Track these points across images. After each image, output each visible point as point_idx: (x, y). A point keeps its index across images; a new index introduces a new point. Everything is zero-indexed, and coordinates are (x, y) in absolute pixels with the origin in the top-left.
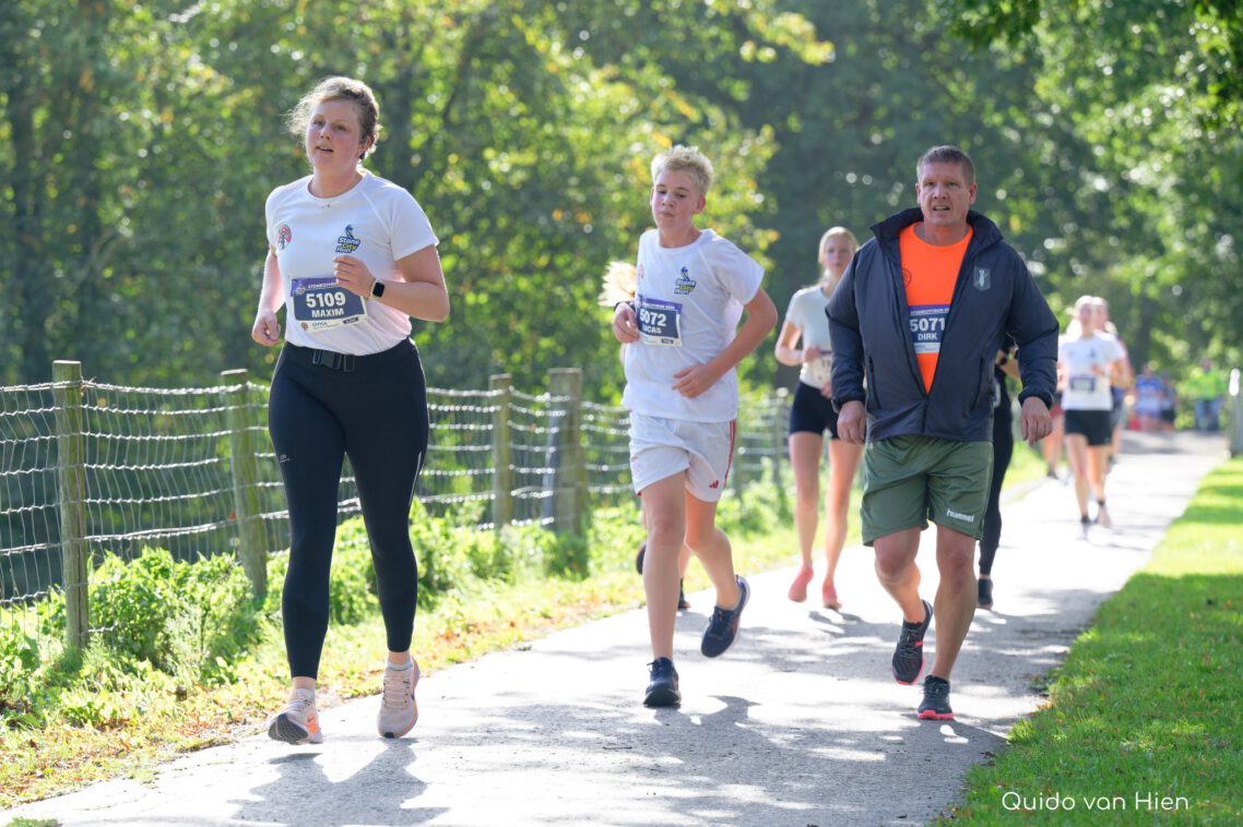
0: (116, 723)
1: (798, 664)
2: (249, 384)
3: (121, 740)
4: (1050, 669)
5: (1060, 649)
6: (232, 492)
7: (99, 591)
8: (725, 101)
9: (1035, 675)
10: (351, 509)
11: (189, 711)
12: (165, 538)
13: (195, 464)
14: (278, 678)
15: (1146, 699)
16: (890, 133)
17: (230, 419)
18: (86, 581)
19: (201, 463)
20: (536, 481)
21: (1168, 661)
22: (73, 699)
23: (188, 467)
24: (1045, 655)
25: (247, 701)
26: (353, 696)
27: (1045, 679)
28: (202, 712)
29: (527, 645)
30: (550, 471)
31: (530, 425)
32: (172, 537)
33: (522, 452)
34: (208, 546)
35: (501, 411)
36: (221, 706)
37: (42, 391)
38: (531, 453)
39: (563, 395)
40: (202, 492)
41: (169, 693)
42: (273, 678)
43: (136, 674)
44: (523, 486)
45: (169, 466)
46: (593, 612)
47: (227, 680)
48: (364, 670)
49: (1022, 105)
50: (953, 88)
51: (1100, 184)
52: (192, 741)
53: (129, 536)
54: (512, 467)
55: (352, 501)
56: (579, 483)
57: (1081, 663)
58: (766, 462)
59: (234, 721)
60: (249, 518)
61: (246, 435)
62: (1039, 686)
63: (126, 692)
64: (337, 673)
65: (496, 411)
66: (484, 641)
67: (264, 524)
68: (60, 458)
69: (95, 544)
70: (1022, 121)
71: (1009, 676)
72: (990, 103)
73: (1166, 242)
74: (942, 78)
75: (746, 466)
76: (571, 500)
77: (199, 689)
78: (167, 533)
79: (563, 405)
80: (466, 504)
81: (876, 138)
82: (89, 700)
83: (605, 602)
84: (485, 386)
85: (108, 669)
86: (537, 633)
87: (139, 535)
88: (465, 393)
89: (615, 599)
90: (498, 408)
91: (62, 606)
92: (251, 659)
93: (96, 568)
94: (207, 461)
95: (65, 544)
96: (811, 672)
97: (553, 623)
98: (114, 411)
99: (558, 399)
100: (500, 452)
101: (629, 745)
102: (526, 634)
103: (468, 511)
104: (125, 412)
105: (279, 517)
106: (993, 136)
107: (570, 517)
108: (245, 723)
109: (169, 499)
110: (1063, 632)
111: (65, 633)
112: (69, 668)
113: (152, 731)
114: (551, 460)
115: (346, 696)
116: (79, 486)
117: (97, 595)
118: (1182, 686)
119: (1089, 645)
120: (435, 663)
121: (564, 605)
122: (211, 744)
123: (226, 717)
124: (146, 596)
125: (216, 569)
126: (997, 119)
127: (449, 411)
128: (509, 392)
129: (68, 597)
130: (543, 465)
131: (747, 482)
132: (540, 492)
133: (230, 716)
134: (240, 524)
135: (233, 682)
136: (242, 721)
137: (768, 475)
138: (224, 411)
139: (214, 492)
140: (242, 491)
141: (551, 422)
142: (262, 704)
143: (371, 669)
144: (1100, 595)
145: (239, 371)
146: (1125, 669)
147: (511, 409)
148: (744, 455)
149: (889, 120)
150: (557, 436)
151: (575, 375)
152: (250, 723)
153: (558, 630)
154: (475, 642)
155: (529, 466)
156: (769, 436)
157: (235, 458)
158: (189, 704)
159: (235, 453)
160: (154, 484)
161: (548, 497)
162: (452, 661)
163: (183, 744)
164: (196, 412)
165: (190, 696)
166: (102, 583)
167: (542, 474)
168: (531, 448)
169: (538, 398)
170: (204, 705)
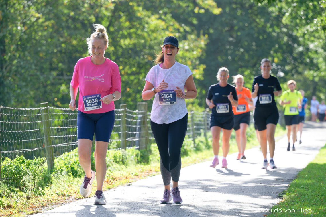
0: (9, 207)
1: (210, 189)
3: (10, 212)
4: (284, 191)
5: (287, 185)
6: (44, 139)
7: (4, 168)
8: (190, 24)
9: (279, 192)
11: (30, 203)
13: (33, 130)
14: (57, 193)
15: (311, 199)
16: (239, 34)
17: (43, 117)
20: (134, 136)
21: (318, 188)
23: (30, 131)
24: (283, 187)
25: (47, 200)
26: (79, 199)
27: (282, 193)
28: (34, 203)
29: (130, 184)
30: (138, 133)
31: (132, 119)
33: (129, 127)
34: (38, 154)
36: (40, 202)
38: (132, 128)
39: (142, 110)
40: (34, 139)
41: (25, 198)
42: (55, 193)
43: (15, 192)
44: (130, 137)
45: (25, 131)
46: (150, 175)
47: (42, 194)
49: (278, 26)
50: (257, 20)
51: (301, 49)
52: (31, 212)
53: (13, 152)
54: (126, 131)
56: (147, 136)
57: (293, 189)
58: (202, 131)
60: (48, 146)
61: (48, 122)
62: (280, 196)
63: (12, 198)
64: (74, 192)
65: (122, 115)
66: (118, 182)
67: (53, 148)
69: (3, 154)
70: (277, 30)
71: (272, 192)
72: (268, 25)
73: (320, 66)
74: (254, 17)
75: (196, 132)
76: (144, 141)
77: (33, 197)
78: (24, 151)
79: (142, 113)
80: (113, 142)
83: (154, 171)
84: (119, 109)
85: (6, 191)
86: (133, 180)
87: (17, 151)
89: (157, 170)
90: (123, 114)
92: (49, 188)
93: (3, 161)
94: (36, 130)
96: (214, 191)
97: (138, 177)
98: (9, 115)
99: (140, 111)
100: (123, 127)
101: (160, 213)
102: (130, 180)
103: (113, 144)
104: (12, 115)
105: (57, 146)
106: (269, 34)
107: (144, 146)
108: (47, 206)
110: (288, 180)
113: (19, 209)
114: (138, 129)
115: (77, 198)
117: (3, 169)
118: (322, 195)
119: (295, 184)
121: (142, 172)
122: (37, 213)
123: (41, 205)
124: (18, 169)
125: (40, 161)
126: (270, 30)
128: (126, 110)
130: (136, 131)
131: (196, 136)
132: (135, 139)
133: (42, 204)
134: (46, 148)
135: (43, 195)
137: (203, 134)
138: (41, 115)
139: (38, 139)
140: (47, 138)
141: (138, 118)
142: (52, 201)
144: (299, 169)
145: (46, 103)
146: (306, 190)
147: (126, 115)
148: (195, 128)
149: (238, 30)
150: (140, 122)
151: (145, 104)
152: (48, 207)
153: (140, 179)
154: (115, 183)
155: (132, 131)
156: (203, 123)
157: (44, 129)
158: (30, 201)
159: (44, 127)
160: (20, 136)
161: (137, 140)
162: (108, 188)
163: (28, 213)
164: (33, 115)
165: (31, 199)
166: (5, 165)
167: (135, 134)
168: (132, 126)
169: (135, 111)
170: (35, 201)
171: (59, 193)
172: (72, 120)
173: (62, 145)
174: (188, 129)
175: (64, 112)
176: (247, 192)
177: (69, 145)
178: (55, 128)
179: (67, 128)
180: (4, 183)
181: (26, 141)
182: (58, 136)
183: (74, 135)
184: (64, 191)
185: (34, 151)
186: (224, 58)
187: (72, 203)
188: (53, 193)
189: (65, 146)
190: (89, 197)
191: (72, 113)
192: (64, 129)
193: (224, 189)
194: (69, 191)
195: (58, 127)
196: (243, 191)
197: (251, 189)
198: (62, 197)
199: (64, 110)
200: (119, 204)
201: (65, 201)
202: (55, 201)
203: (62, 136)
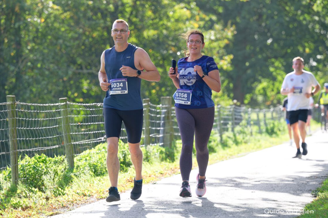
0: (28, 208)
3: (29, 213)
4: (317, 188)
6: (63, 136)
9: (313, 190)
10: (100, 141)
13: (51, 127)
14: (78, 193)
16: (268, 22)
17: (62, 113)
18: (18, 164)
19: (53, 127)
20: (158, 132)
22: (14, 200)
23: (49, 128)
25: (68, 200)
26: (101, 199)
27: (316, 191)
28: (54, 204)
29: (155, 182)
30: (162, 128)
31: (155, 114)
33: (153, 122)
35: (146, 110)
36: (60, 202)
37: (3, 105)
38: (156, 123)
39: (166, 105)
40: (53, 136)
41: (43, 198)
42: (76, 193)
43: (33, 192)
44: (153, 133)
45: (43, 128)
46: (176, 172)
47: (62, 194)
48: (104, 191)
49: (309, 13)
50: (287, 8)
52: (51, 213)
53: (31, 150)
54: (150, 127)
55: (100, 138)
56: (171, 132)
57: (327, 186)
58: (229, 126)
59: (63, 207)
60: (68, 144)
61: (67, 118)
62: (314, 193)
63: (30, 198)
64: (96, 192)
67: (73, 146)
68: (9, 126)
69: (20, 152)
70: (308, 18)
71: (305, 190)
72: (299, 12)
74: (283, 4)
75: (223, 127)
76: (169, 137)
77: (53, 197)
78: (43, 149)
79: (166, 108)
81: (263, 24)
82: (19, 200)
85: (25, 191)
86: (158, 179)
87: (34, 149)
91: (10, 172)
92: (69, 188)
93: (21, 160)
94: (55, 126)
95: (11, 152)
97: (163, 176)
98: (26, 111)
99: (164, 106)
100: (146, 123)
101: (186, 213)
102: (155, 179)
104: (29, 111)
105: (77, 143)
106: (300, 22)
107: (168, 143)
108: (67, 207)
110: (322, 177)
111: (11, 180)
112: (13, 191)
113: (38, 210)
114: (162, 125)
116: (15, 134)
117: (22, 168)
120: (126, 188)
121: (167, 170)
122: (56, 214)
125: (59, 160)
126: (301, 18)
128: (149, 104)
129: (12, 169)
130: (160, 127)
131: (224, 132)
132: (159, 135)
133: (62, 205)
134: (65, 145)
135: (63, 195)
137: (230, 129)
138: (60, 111)
139: (57, 136)
140: (66, 135)
141: (162, 113)
143: (106, 190)
145: (65, 98)
147: (150, 110)
148: (223, 123)
149: (267, 19)
150: (164, 117)
151: (169, 99)
152: (69, 207)
153: (165, 178)
155: (155, 127)
156: (230, 117)
157: (64, 125)
158: (50, 201)
159: (63, 124)
160: (38, 133)
161: (162, 137)
163: (48, 214)
164: (51, 111)
165: (50, 199)
166: (23, 164)
167: (159, 130)
168: (156, 121)
169: (158, 106)
170: (54, 202)
171: (80, 193)
172: (92, 116)
173: (82, 142)
175: (84, 107)
177: (89, 142)
178: (75, 124)
179: (87, 124)
180: (22, 182)
181: (44, 138)
182: (78, 133)
183: (94, 132)
184: (85, 190)
185: (53, 149)
186: (252, 48)
187: (93, 203)
188: (74, 193)
189: (86, 144)
191: (93, 108)
192: (84, 125)
193: (254, 187)
194: (90, 191)
195: (78, 123)
196: (274, 189)
197: (282, 187)
198: (83, 197)
199: (84, 106)
201: (86, 201)
202: (75, 202)
203: (83, 133)
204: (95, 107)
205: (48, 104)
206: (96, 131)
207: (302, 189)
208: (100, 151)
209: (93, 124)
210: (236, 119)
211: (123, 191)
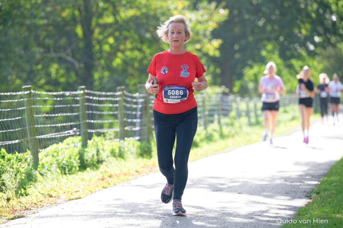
1: (225, 188)
2: (32, 91)
4: (313, 189)
5: (316, 183)
6: (26, 129)
9: (307, 191)
10: (68, 134)
11: (11, 205)
12: (3, 145)
13: (13, 119)
14: (43, 194)
17: (26, 103)
19: (15, 119)
20: (134, 124)
23: (10, 120)
25: (31, 202)
26: (68, 200)
27: (311, 192)
28: (16, 206)
30: (138, 120)
31: (131, 104)
32: (5, 145)
33: (129, 114)
34: (20, 149)
35: (121, 100)
36: (22, 204)
38: (132, 115)
39: (143, 93)
40: (16, 129)
41: (4, 199)
42: (41, 194)
44: (129, 126)
45: (4, 120)
47: (24, 195)
48: (73, 191)
52: (12, 216)
54: (125, 119)
55: (69, 131)
56: (149, 125)
58: (216, 117)
59: (27, 209)
60: (32, 138)
61: (31, 109)
62: (308, 195)
64: (63, 192)
65: (119, 100)
66: (115, 180)
67: (38, 140)
71: (298, 191)
75: (208, 118)
76: (146, 131)
77: (15, 198)
78: (3, 143)
79: (143, 98)
80: (109, 133)
84: (115, 91)
86: (133, 177)
88: (109, 94)
90: (120, 98)
92: (34, 188)
94: (17, 118)
97: (139, 174)
99: (142, 95)
100: (121, 114)
101: (164, 217)
103: (110, 135)
105: (43, 137)
107: (146, 137)
108: (30, 210)
109: (4, 131)
110: (318, 176)
114: (139, 117)
115: (66, 200)
120: (97, 188)
121: (144, 168)
122: (19, 217)
123: (24, 207)
127: (103, 100)
128: (124, 93)
130: (136, 118)
131: (209, 124)
132: (135, 127)
133: (25, 207)
134: (29, 140)
135: (26, 195)
136: (30, 209)
137: (216, 122)
138: (23, 100)
139: (20, 129)
140: (30, 129)
141: (139, 103)
142: (36, 203)
143: (75, 191)
145: (29, 86)
146: (339, 189)
147: (125, 99)
148: (208, 114)
150: (141, 108)
152: (32, 210)
153: (141, 176)
154: (111, 181)
155: (131, 119)
156: (216, 108)
157: (27, 117)
158: (11, 203)
159: (27, 115)
161: (138, 130)
162: (104, 187)
163: (9, 217)
164: (13, 101)
165: (11, 200)
167: (136, 122)
168: (132, 112)
169: (135, 95)
170: (16, 203)
171: (45, 194)
172: (60, 106)
173: (48, 136)
174: (199, 115)
175: (50, 97)
176: (269, 191)
177: (56, 136)
178: (40, 116)
179: (54, 115)
181: (5, 132)
182: (44, 126)
183: (62, 125)
184: (51, 191)
185: (15, 144)
187: (60, 205)
188: (38, 193)
189: (52, 138)
190: (80, 198)
191: (60, 98)
192: (50, 117)
194: (56, 191)
195: (43, 114)
196: (264, 190)
198: (48, 198)
200: (116, 206)
201: (52, 203)
202: (40, 203)
203: (49, 126)
204: (63, 96)
205: (10, 92)
206: (64, 123)
207: (295, 190)
208: (68, 146)
209: (60, 116)
210: (223, 110)
211: (93, 191)
